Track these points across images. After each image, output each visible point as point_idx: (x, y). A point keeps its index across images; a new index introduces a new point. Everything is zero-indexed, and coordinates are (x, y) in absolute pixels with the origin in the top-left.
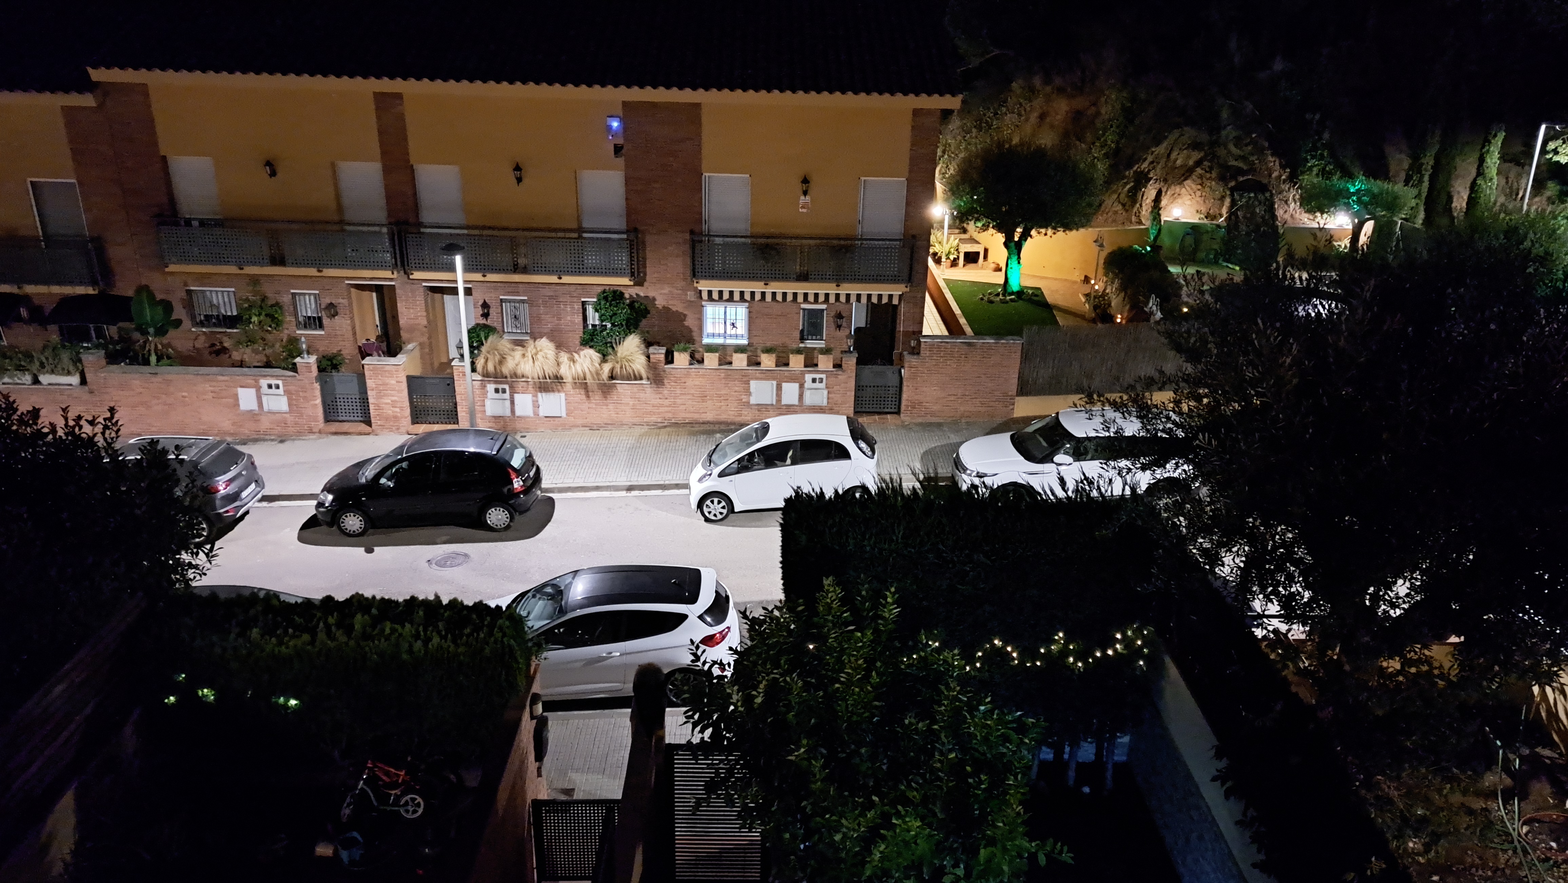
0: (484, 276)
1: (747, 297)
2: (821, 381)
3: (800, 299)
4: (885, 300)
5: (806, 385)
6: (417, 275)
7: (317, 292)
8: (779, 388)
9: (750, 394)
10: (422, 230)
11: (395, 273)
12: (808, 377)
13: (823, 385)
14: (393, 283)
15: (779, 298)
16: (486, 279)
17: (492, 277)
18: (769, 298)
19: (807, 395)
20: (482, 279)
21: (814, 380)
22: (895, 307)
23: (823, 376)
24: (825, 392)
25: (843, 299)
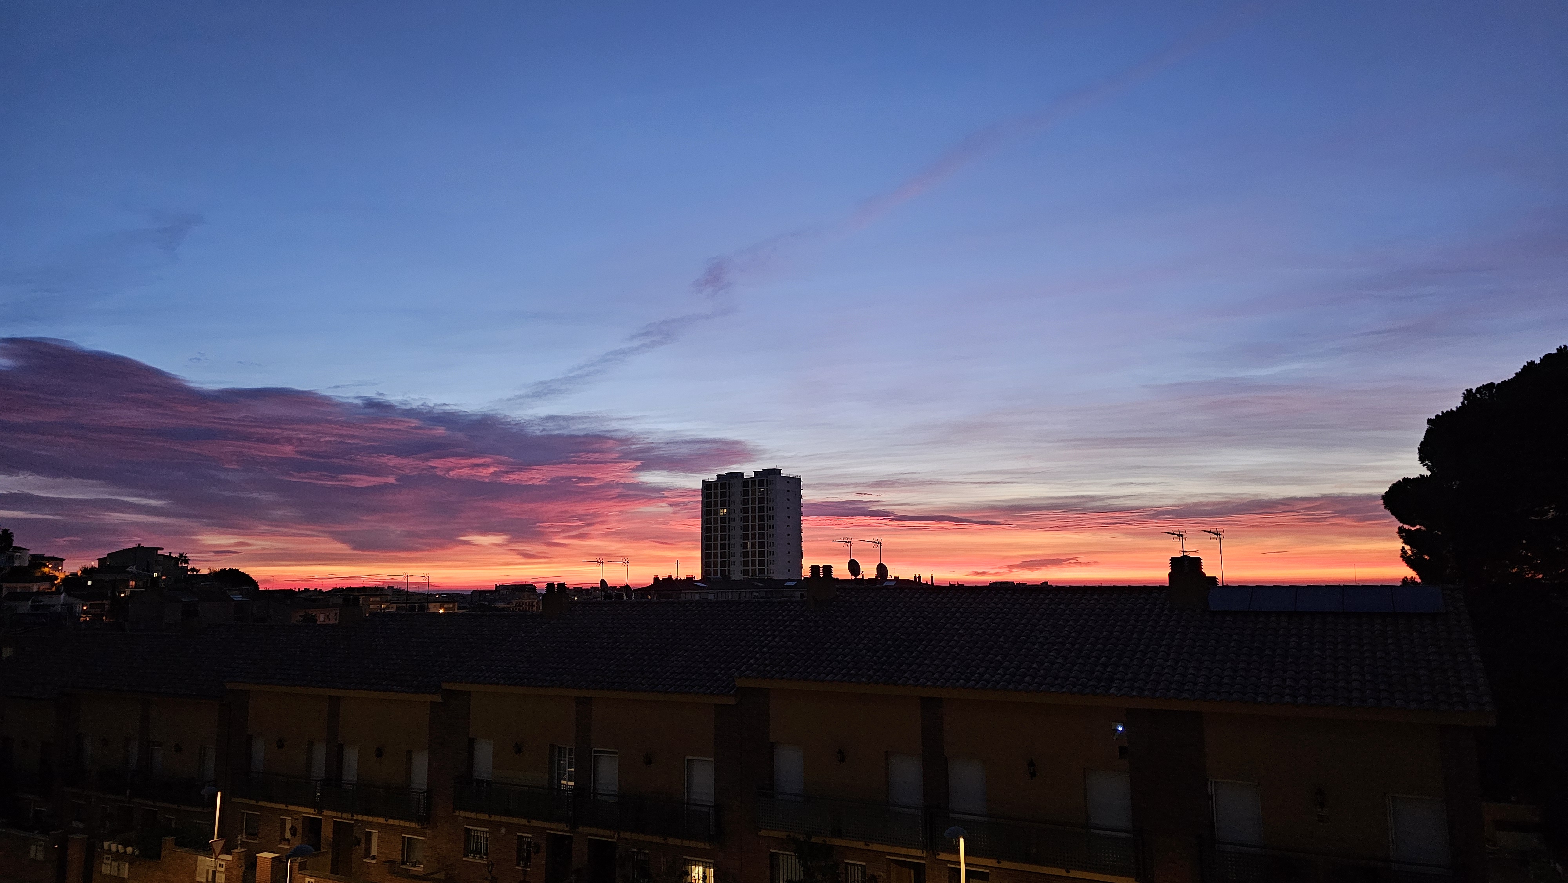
0: (999, 862)
6: (943, 856)
7: (864, 864)
10: (951, 815)
11: (925, 852)
14: (924, 862)
16: (1001, 866)
17: (1006, 865)
20: (997, 865)
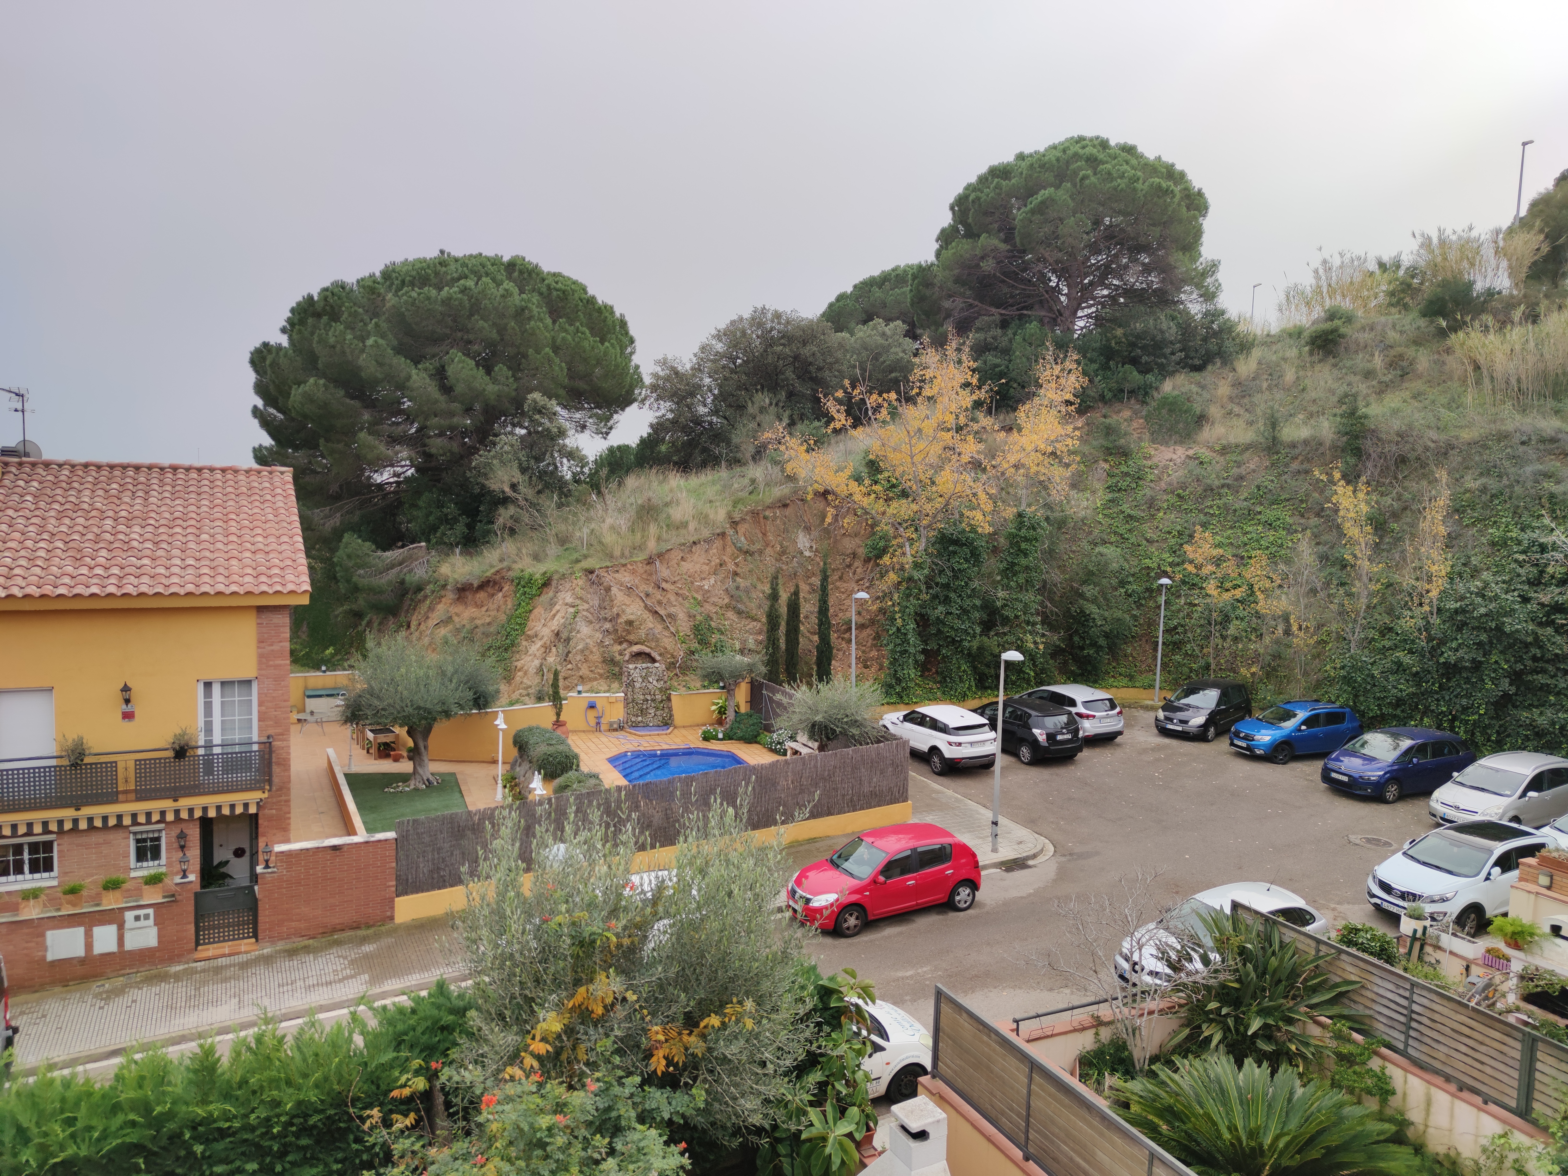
1: (53, 827)
2: (147, 917)
3: (127, 821)
4: (239, 810)
5: (127, 925)
8: (89, 936)
9: (46, 950)
12: (129, 916)
13: (151, 921)
15: (98, 823)
18: (83, 825)
19: (128, 936)
21: (137, 918)
22: (256, 816)
23: (150, 911)
24: (154, 931)
25: (184, 815)
